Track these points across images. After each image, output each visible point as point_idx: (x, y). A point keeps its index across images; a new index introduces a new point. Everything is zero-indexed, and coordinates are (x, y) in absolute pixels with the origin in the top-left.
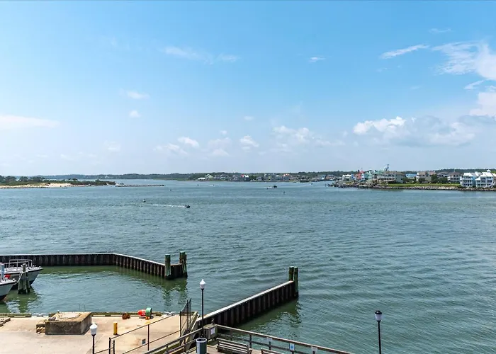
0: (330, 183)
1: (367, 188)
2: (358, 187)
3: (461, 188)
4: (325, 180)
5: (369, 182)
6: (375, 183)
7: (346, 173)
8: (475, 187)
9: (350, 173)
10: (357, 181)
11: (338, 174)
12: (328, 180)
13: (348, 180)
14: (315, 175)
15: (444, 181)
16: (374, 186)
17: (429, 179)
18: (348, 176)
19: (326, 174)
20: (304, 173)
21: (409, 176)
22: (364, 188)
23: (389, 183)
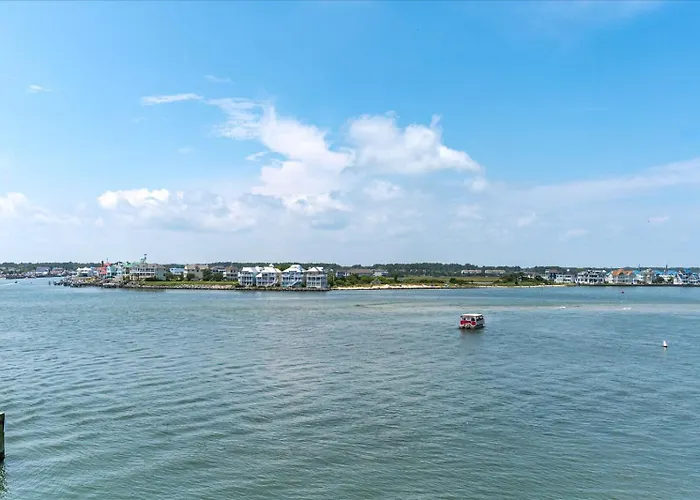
0: (57, 280)
1: (114, 287)
2: (101, 285)
3: (239, 288)
4: (49, 275)
5: (118, 278)
6: (127, 280)
7: (82, 266)
8: (255, 286)
9: (88, 266)
10: (100, 277)
11: (69, 267)
12: (55, 276)
13: (86, 275)
14: (32, 267)
15: (219, 278)
16: (124, 285)
17: (200, 275)
18: (86, 270)
19: (51, 266)
20: (12, 264)
21: (173, 271)
22: (109, 287)
23: (147, 280)
